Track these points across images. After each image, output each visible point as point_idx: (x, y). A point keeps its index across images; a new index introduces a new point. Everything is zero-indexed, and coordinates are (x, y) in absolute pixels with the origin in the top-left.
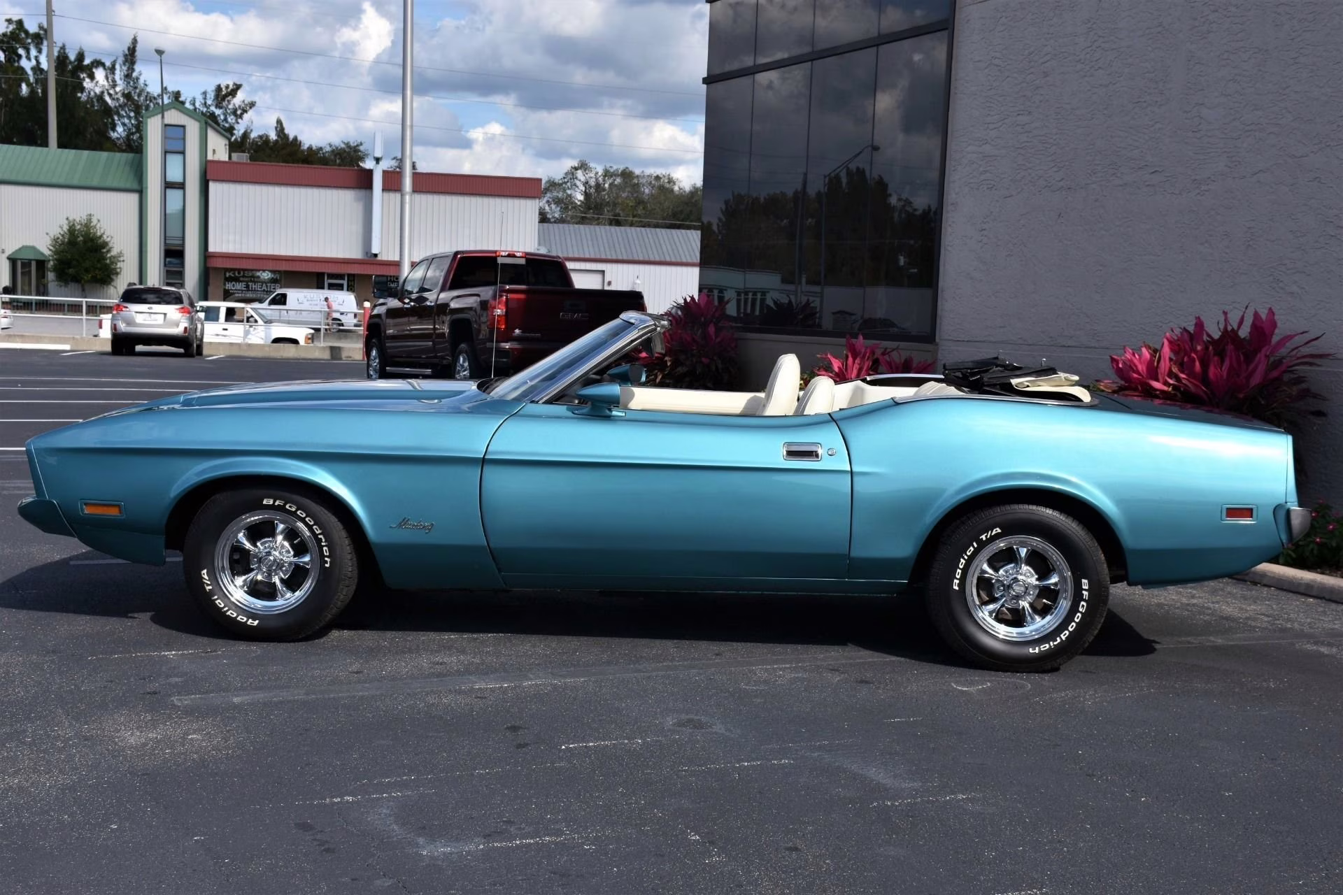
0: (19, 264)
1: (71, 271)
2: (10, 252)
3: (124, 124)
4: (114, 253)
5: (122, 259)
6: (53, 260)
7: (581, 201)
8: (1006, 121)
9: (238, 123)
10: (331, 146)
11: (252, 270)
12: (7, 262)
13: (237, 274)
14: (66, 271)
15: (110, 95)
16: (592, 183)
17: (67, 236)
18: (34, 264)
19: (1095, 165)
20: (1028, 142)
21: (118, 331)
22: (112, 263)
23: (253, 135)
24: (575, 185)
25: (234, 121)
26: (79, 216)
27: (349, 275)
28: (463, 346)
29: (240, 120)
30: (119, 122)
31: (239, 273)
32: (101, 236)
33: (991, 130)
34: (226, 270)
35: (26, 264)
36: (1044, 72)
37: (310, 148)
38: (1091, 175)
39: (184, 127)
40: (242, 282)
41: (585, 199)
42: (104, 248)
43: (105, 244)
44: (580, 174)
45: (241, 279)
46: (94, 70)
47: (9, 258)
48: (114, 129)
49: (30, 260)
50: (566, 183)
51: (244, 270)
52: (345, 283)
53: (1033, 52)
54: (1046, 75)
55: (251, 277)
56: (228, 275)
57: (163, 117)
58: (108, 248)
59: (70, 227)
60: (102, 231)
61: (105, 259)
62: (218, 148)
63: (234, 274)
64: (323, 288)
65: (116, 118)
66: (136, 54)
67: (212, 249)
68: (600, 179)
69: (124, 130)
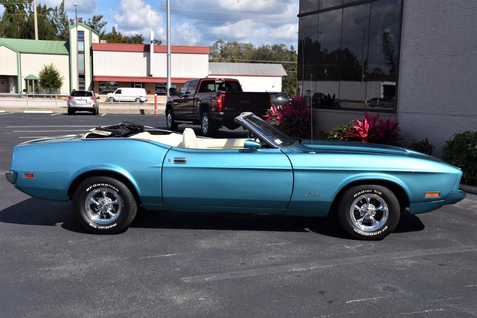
0: (28, 81)
1: (46, 83)
2: (25, 77)
3: (61, 31)
4: (60, 77)
5: (63, 79)
6: (40, 80)
7: (219, 53)
8: (427, 30)
9: (100, 29)
10: (131, 36)
11: (109, 82)
12: (24, 80)
13: (103, 83)
14: (45, 83)
15: (56, 20)
16: (224, 47)
17: (45, 71)
18: (33, 81)
19: (466, 46)
20: (436, 38)
21: (70, 107)
22: (60, 80)
23: (105, 33)
24: (218, 48)
25: (99, 29)
26: (48, 64)
27: (143, 83)
28: (205, 113)
29: (101, 29)
30: (59, 30)
31: (104, 83)
32: (56, 71)
33: (420, 33)
34: (100, 82)
35: (31, 81)
36: (444, 11)
37: (125, 37)
38: (464, 50)
39: (83, 31)
40: (105, 86)
41: (221, 53)
42: (57, 75)
43: (57, 74)
44: (219, 44)
45: (105, 85)
46: (50, 12)
47: (25, 79)
48: (57, 32)
49: (32, 80)
50: (214, 47)
51: (106, 82)
52: (141, 85)
53: (439, 3)
54: (444, 12)
55: (108, 84)
56: (100, 83)
57: (77, 28)
58: (58, 75)
59: (45, 68)
60: (56, 69)
61: (58, 79)
62: (96, 39)
63: (102, 83)
64: (134, 87)
65: (58, 28)
66: (64, 5)
67: (94, 74)
68: (226, 46)
69: (61, 32)
